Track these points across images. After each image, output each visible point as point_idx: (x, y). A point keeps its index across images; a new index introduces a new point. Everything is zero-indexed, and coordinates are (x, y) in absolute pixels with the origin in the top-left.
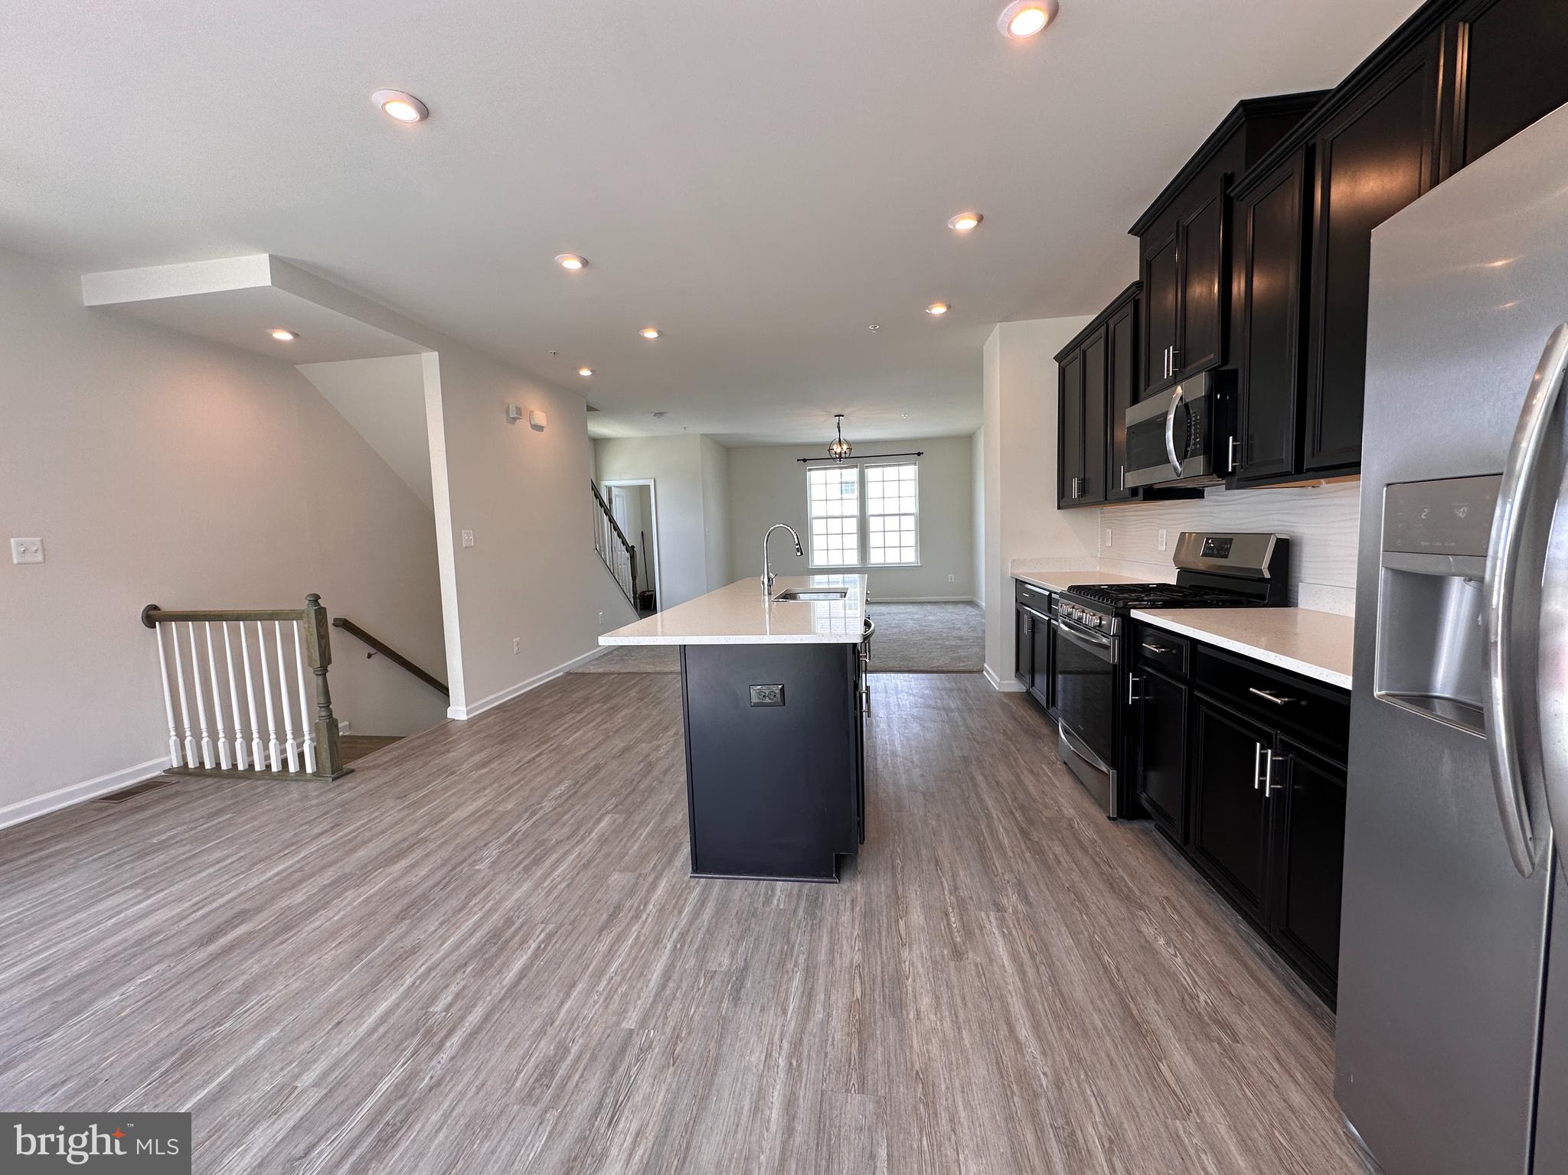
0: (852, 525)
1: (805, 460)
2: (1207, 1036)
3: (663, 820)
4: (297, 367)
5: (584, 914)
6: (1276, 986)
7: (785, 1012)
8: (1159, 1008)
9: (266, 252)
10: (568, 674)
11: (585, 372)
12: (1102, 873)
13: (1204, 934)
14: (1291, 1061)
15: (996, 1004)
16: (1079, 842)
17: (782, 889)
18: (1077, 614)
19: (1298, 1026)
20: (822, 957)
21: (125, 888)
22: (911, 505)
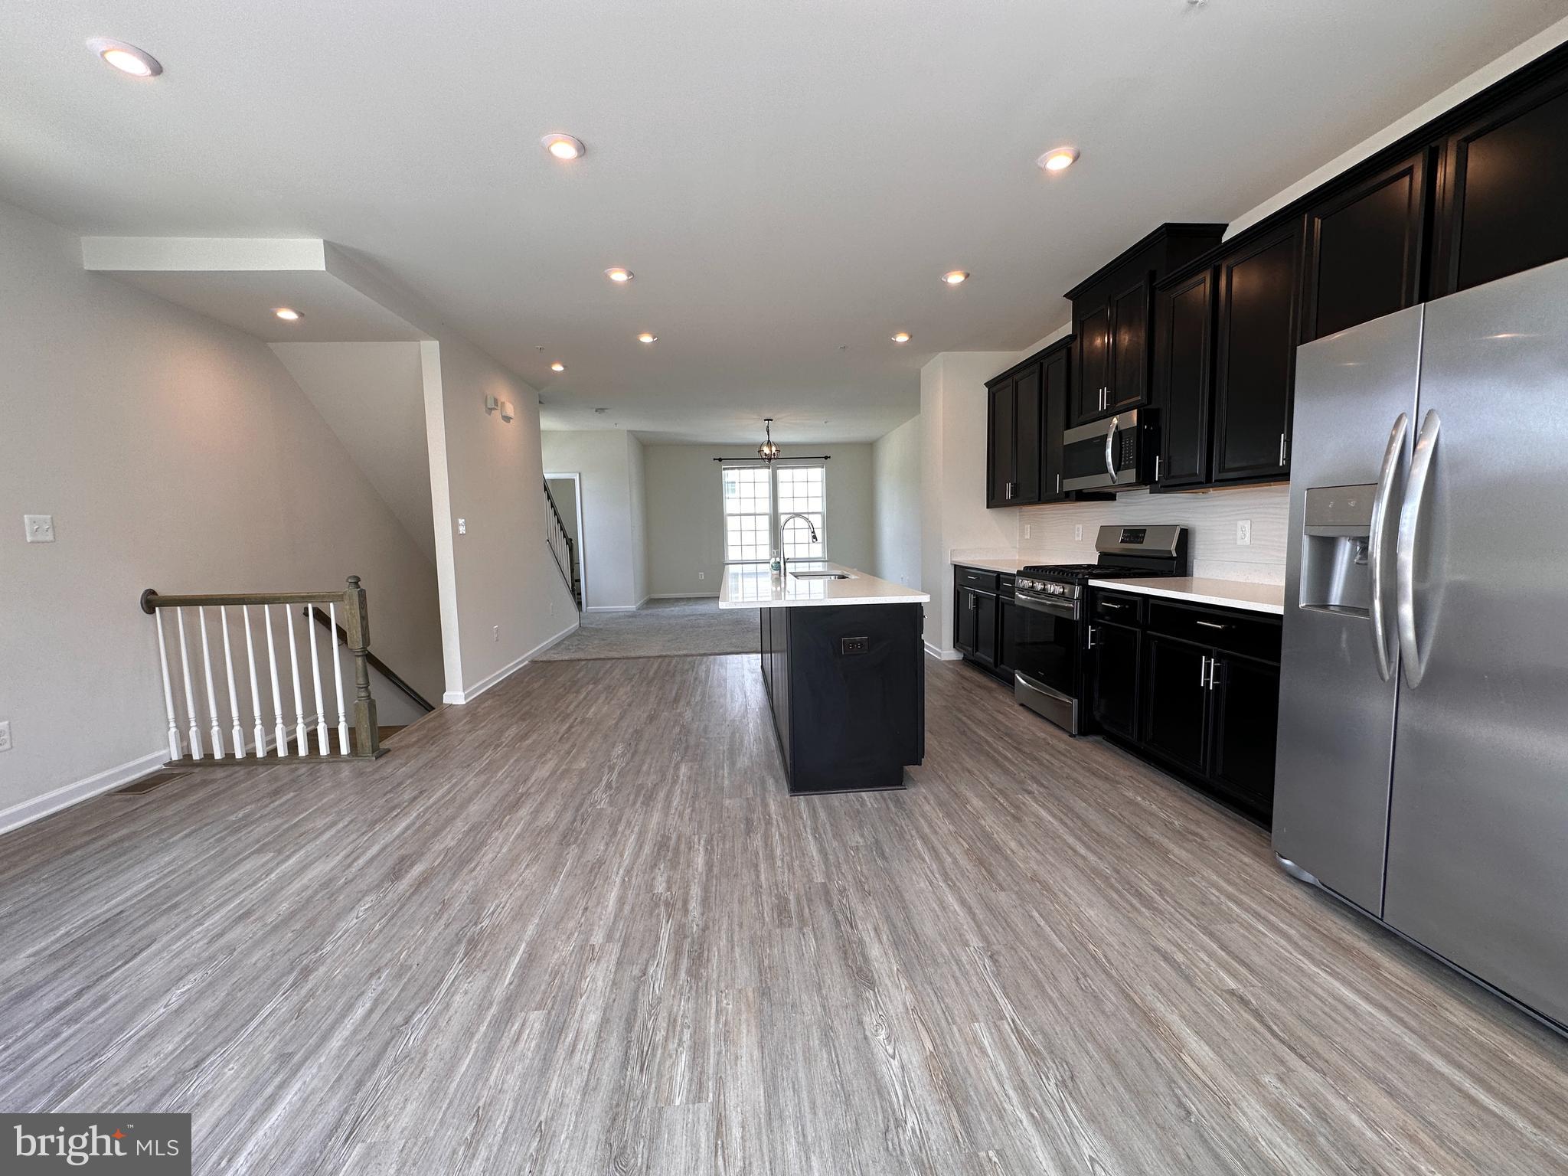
0: (764, 523)
1: (720, 460)
2: (1188, 840)
3: (733, 764)
4: (270, 344)
5: (724, 826)
6: (1215, 813)
7: (924, 860)
8: (1154, 830)
9: (321, 237)
10: (534, 662)
11: (558, 368)
12: (1084, 768)
13: (1163, 794)
14: (1234, 844)
15: (1057, 840)
16: (1059, 752)
17: (868, 797)
18: (1039, 586)
19: (1233, 829)
20: (927, 830)
21: (252, 853)
22: (818, 505)
